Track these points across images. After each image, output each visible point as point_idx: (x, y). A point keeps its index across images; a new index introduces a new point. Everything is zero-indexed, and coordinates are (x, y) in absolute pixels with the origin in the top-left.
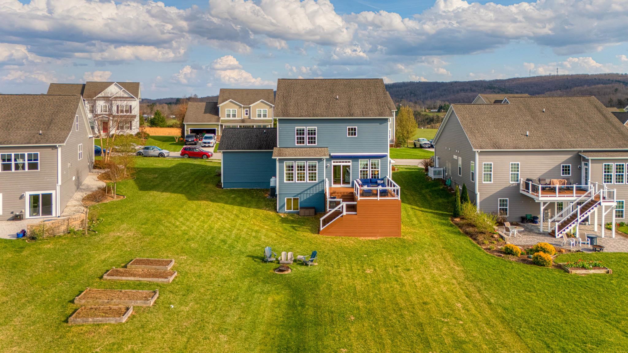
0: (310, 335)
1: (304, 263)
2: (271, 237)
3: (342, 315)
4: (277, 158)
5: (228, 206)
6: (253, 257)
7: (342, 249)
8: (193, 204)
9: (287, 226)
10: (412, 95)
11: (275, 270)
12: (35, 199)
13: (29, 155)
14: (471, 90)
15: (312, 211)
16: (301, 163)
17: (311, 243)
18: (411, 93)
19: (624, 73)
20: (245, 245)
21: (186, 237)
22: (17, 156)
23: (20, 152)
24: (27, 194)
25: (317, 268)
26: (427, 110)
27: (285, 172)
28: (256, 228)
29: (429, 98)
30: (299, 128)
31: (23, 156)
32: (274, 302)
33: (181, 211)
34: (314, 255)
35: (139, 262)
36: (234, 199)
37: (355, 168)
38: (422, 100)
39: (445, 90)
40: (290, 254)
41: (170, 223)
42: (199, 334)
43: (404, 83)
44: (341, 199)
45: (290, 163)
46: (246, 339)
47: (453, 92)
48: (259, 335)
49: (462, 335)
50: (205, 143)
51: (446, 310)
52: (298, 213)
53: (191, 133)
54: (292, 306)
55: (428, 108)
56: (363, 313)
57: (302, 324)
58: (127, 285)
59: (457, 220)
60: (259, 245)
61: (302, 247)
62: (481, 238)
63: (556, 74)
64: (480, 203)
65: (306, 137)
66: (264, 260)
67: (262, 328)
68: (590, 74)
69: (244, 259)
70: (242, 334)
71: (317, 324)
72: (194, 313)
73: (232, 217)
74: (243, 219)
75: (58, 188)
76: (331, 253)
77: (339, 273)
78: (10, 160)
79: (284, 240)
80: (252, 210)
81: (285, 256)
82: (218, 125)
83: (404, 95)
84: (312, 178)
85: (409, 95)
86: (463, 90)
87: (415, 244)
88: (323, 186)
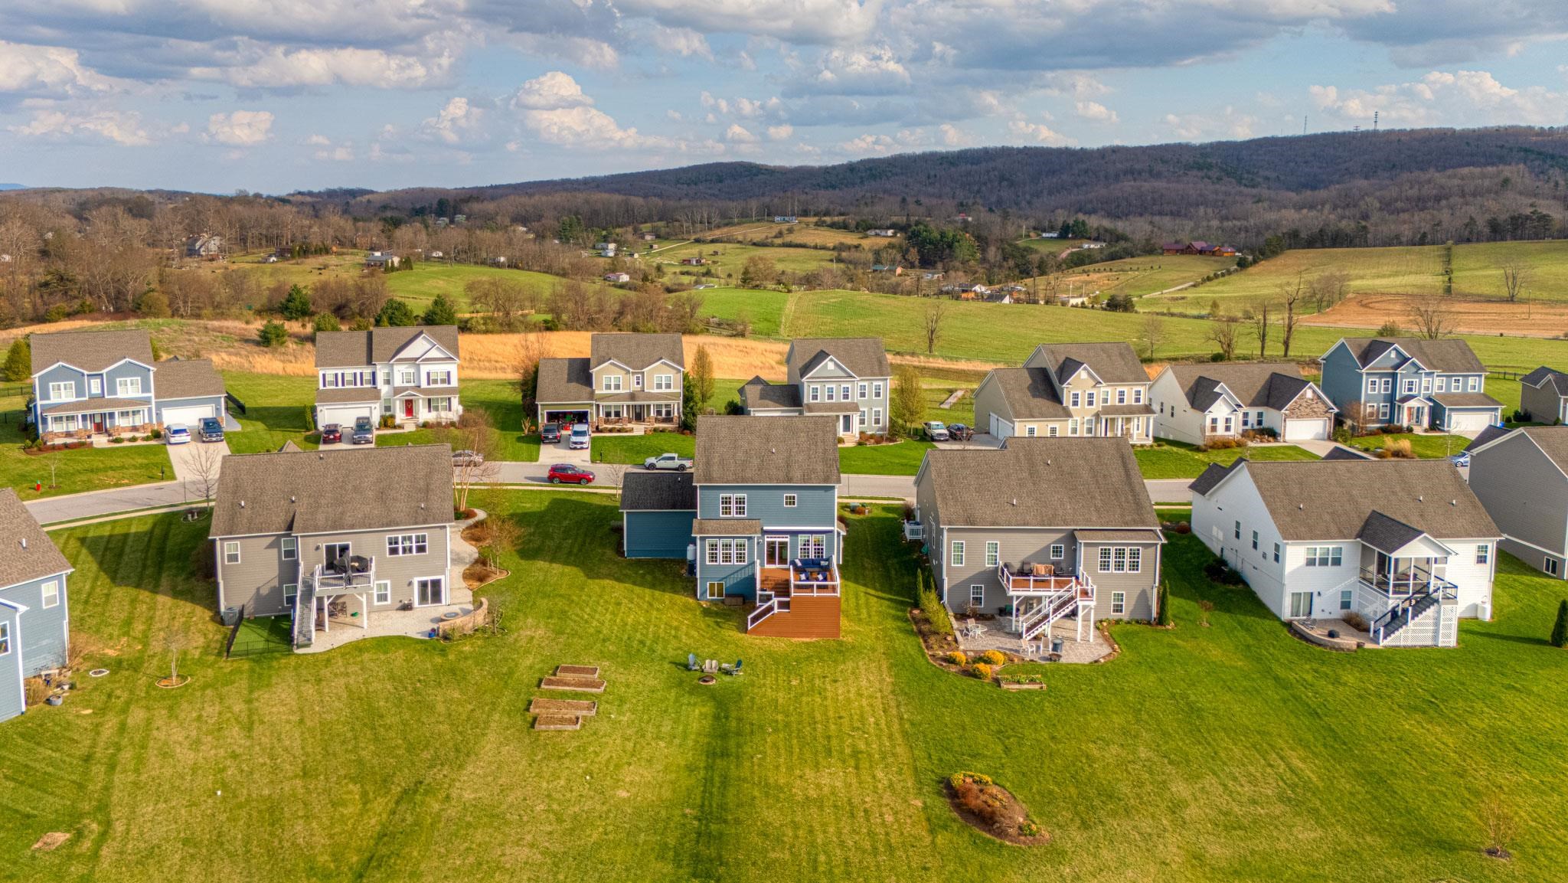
0: (732, 743)
1: (728, 673)
2: (693, 637)
3: (761, 727)
4: (698, 536)
5: (637, 589)
6: (677, 664)
7: (770, 655)
8: (595, 585)
9: (710, 620)
10: (1005, 183)
11: (699, 679)
12: (424, 585)
13: (418, 537)
14: (1151, 172)
15: (740, 600)
16: (727, 541)
17: (737, 646)
18: (1002, 178)
19: (1547, 127)
20: (665, 648)
21: (601, 636)
22: (404, 539)
23: (407, 534)
24: (416, 581)
25: (742, 679)
26: (1032, 234)
27: (707, 551)
28: (675, 624)
29: (1045, 192)
30: (725, 495)
31: (410, 538)
32: (701, 714)
33: (584, 598)
34: (739, 664)
35: (566, 670)
36: (643, 576)
37: (794, 545)
38: (1028, 197)
39: (1086, 172)
40: (714, 662)
41: (577, 615)
42: (642, 740)
43: (986, 151)
44: (773, 593)
45: (713, 541)
46: (680, 746)
47: (1106, 177)
48: (690, 743)
49: (862, 746)
50: (576, 443)
51: (857, 724)
52: (723, 602)
53: (549, 420)
54: (717, 717)
55: (1035, 229)
56: (780, 726)
57: (726, 734)
58: (564, 694)
59: (916, 612)
60: (680, 648)
61: (727, 651)
62: (932, 640)
63: (1371, 127)
64: (949, 590)
65: (733, 506)
66: (687, 667)
67: (693, 737)
68: (1458, 127)
69: (666, 666)
70: (677, 741)
71: (739, 734)
72: (633, 722)
73: (645, 606)
74: (658, 610)
75: (447, 573)
76: (758, 660)
77: (764, 685)
78: (396, 543)
79: (707, 641)
80: (667, 596)
81: (710, 665)
82: (592, 405)
83: (985, 184)
84: (740, 558)
85: (996, 184)
86: (1131, 172)
87: (853, 647)
88: (754, 568)
